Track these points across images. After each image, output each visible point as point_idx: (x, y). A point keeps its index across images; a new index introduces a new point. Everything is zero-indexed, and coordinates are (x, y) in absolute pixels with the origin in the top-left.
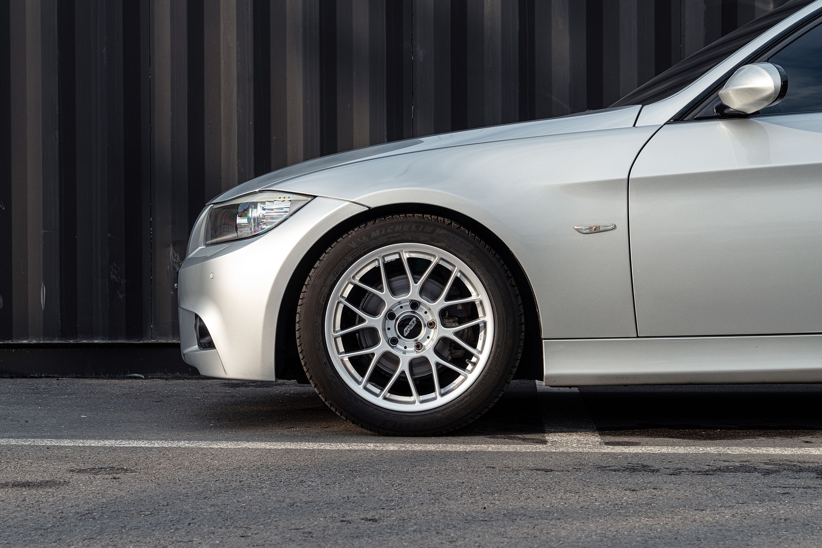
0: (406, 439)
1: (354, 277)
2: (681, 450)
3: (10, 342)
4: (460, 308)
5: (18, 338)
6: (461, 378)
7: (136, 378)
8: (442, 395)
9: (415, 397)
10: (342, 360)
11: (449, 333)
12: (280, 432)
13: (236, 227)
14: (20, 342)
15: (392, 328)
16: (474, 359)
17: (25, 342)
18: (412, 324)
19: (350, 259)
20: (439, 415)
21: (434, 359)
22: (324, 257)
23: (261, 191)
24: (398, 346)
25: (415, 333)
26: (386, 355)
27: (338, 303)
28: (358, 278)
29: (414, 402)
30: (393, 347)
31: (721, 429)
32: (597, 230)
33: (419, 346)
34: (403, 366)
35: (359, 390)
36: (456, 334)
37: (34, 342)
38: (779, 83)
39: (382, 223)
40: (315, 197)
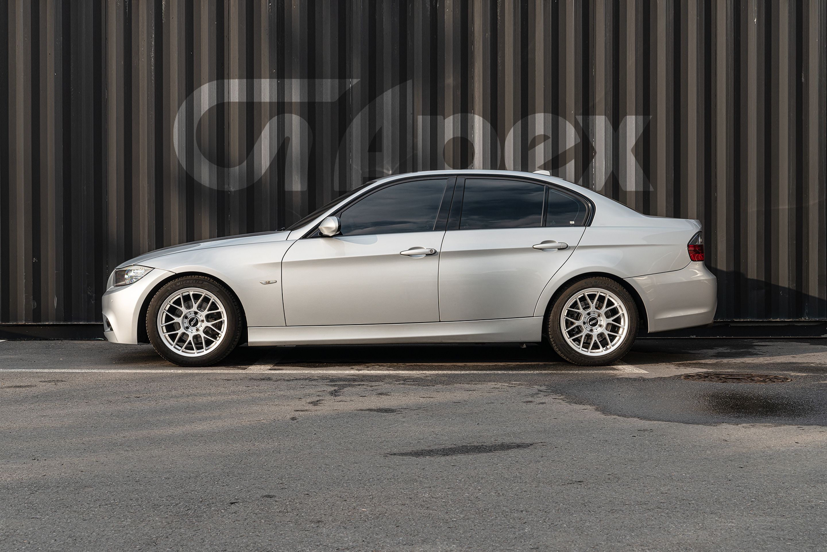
0: (189, 368)
1: (170, 302)
2: (295, 372)
3: (40, 323)
4: (215, 314)
5: (44, 322)
6: (214, 343)
7: (100, 340)
8: (206, 350)
9: (195, 351)
10: (165, 336)
11: (209, 324)
12: (141, 365)
13: (125, 279)
14: (45, 323)
15: (186, 323)
16: (220, 335)
17: (47, 323)
18: (194, 321)
19: (168, 294)
20: (204, 358)
21: (203, 335)
22: (157, 293)
23: (134, 265)
24: (189, 330)
25: (196, 324)
26: (184, 334)
27: (163, 312)
28: (172, 302)
29: (194, 353)
30: (187, 331)
31: (326, 363)
32: (269, 283)
33: (197, 330)
34: (190, 338)
35: (172, 348)
36: (213, 325)
37: (52, 323)
38: (337, 225)
39: (182, 279)
40: (154, 268)
